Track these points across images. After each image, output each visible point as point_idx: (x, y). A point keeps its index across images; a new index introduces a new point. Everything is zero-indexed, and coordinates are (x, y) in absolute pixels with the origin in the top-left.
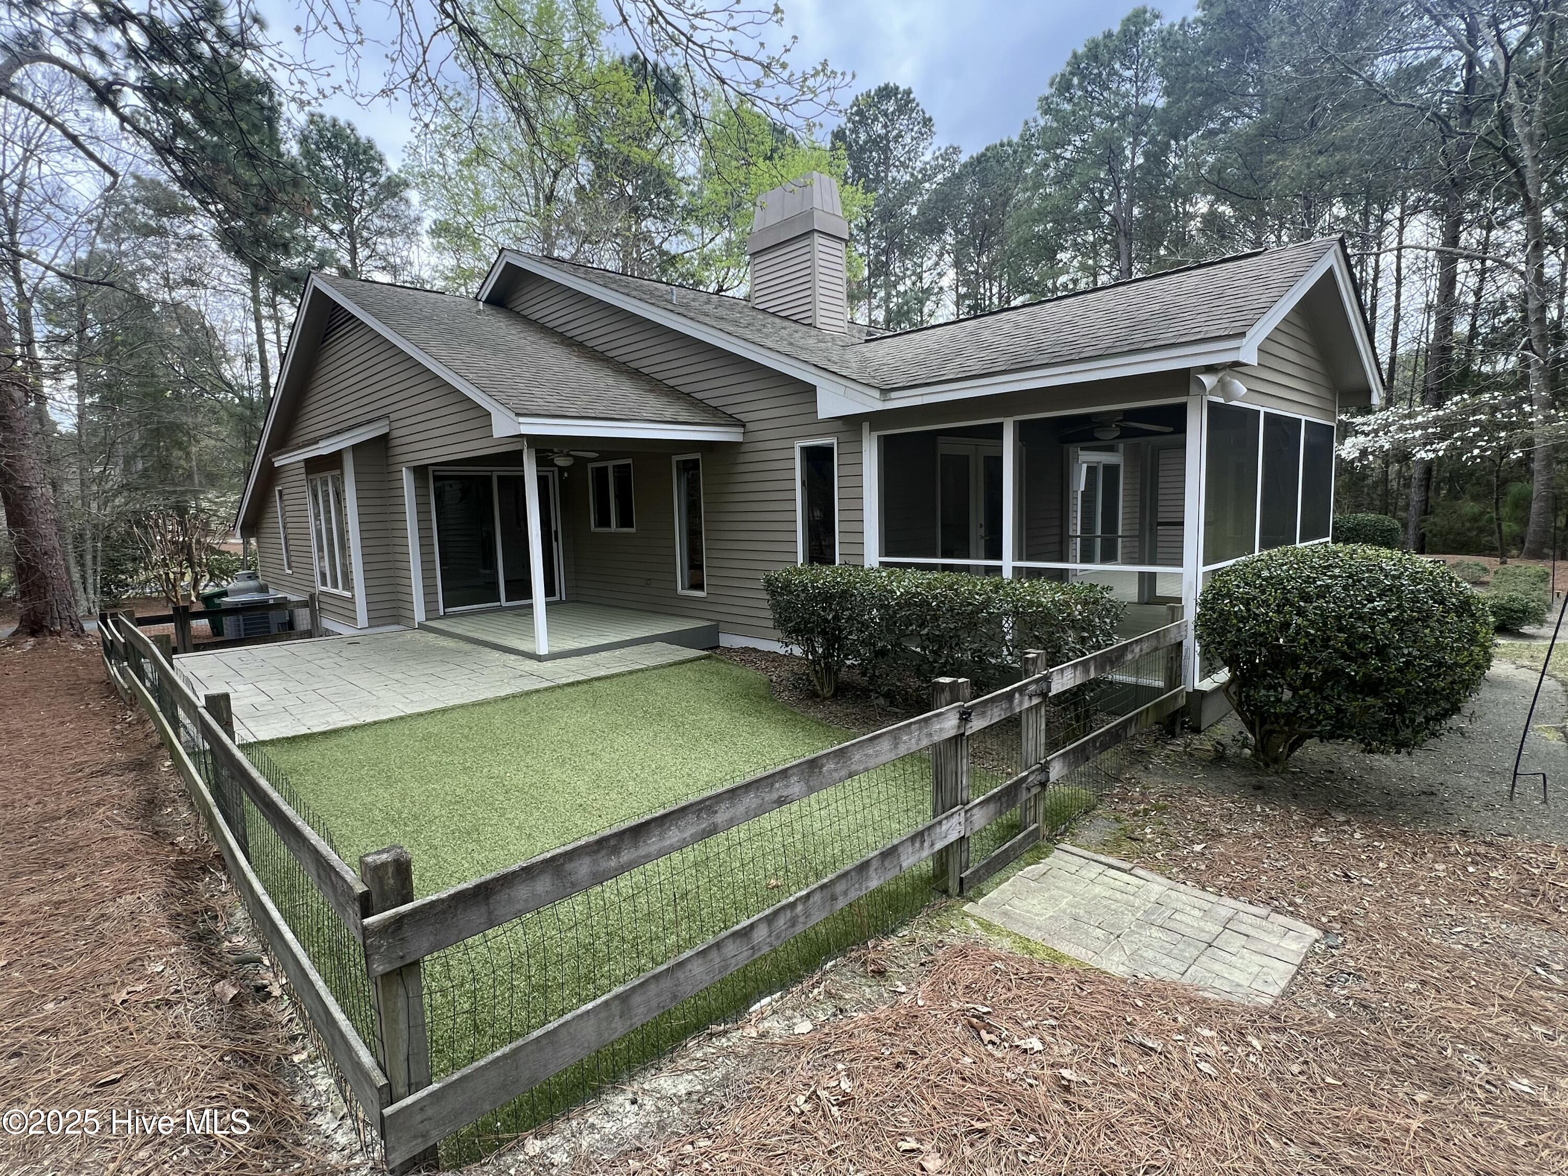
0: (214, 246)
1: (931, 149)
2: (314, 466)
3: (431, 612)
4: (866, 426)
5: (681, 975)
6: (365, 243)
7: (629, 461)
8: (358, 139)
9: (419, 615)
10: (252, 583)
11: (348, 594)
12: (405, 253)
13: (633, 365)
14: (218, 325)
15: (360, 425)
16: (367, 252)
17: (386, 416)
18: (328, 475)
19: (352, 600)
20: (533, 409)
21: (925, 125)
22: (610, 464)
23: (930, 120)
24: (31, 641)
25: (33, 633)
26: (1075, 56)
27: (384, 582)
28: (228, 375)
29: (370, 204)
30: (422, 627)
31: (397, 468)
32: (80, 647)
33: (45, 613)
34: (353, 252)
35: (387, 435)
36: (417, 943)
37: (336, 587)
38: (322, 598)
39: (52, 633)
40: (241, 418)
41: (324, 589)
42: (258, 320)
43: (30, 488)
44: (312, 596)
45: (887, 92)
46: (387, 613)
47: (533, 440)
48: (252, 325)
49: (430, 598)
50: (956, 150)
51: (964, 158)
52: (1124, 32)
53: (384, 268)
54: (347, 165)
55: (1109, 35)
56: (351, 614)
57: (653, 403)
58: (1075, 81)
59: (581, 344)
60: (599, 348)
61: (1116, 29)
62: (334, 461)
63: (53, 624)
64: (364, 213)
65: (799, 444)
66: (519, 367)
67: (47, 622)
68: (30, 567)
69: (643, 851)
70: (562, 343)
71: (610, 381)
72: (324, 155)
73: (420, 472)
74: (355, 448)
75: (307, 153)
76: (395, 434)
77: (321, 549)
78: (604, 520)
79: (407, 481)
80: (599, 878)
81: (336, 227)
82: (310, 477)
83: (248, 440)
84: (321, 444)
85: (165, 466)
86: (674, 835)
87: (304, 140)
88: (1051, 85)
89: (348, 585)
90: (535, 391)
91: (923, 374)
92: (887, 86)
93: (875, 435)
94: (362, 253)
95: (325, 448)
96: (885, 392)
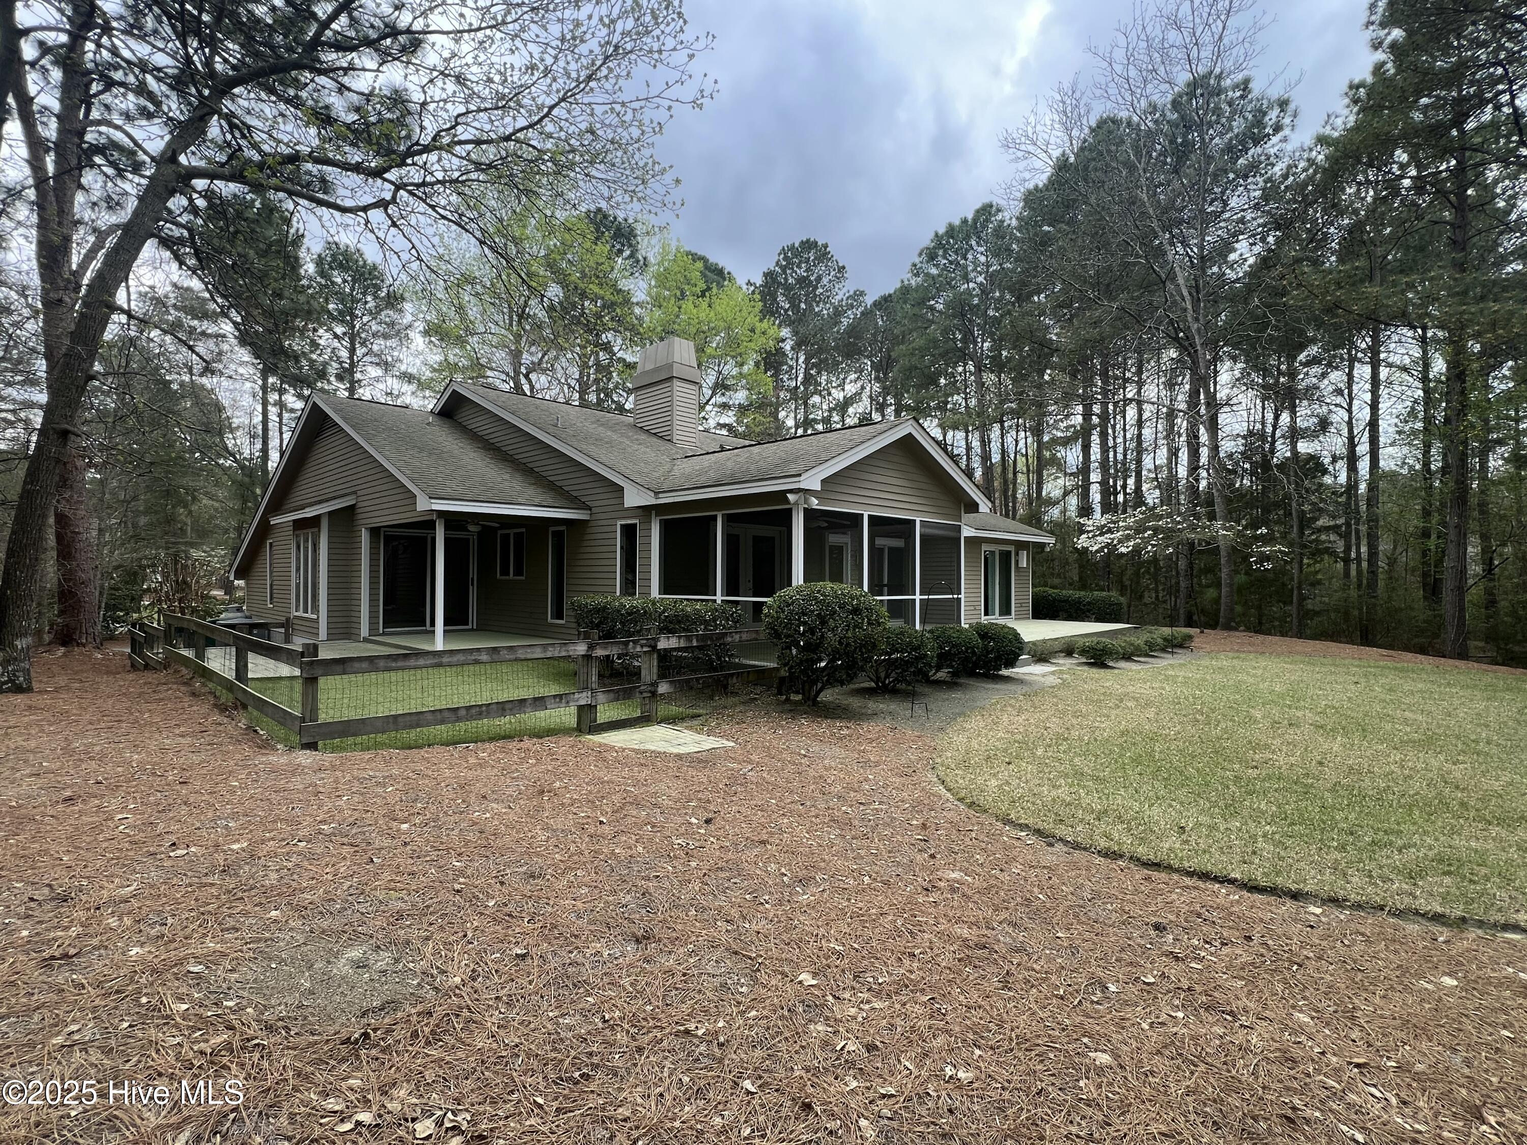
0: (234, 341)
1: (845, 290)
2: (299, 524)
3: (373, 630)
4: (653, 513)
5: (421, 717)
6: (363, 344)
7: (524, 530)
8: (365, 262)
9: (364, 631)
10: (239, 614)
11: (315, 617)
12: (396, 354)
13: (530, 465)
14: (226, 403)
15: (334, 498)
16: (364, 350)
17: (355, 493)
18: (310, 531)
19: (317, 621)
20: (442, 494)
21: (839, 271)
22: (512, 532)
23: (844, 267)
24: (62, 650)
25: (64, 644)
26: (937, 235)
27: (341, 608)
28: (230, 444)
29: (371, 313)
30: (366, 640)
31: (358, 528)
32: (100, 656)
33: (75, 629)
34: (352, 351)
35: (354, 505)
36: (318, 671)
37: (306, 611)
38: (295, 621)
39: (78, 645)
40: (241, 484)
41: (297, 614)
42: (265, 404)
43: (79, 533)
44: (288, 619)
45: (808, 245)
46: (341, 631)
47: (441, 514)
48: (259, 408)
49: (374, 620)
50: (862, 293)
51: (869, 300)
52: (975, 221)
53: (377, 364)
54: (354, 281)
55: (965, 221)
56: (315, 631)
57: (531, 492)
58: (941, 252)
59: (498, 449)
60: (510, 453)
61: (970, 217)
62: (315, 521)
63: (80, 637)
64: (365, 319)
65: (619, 523)
66: (444, 466)
67: (76, 637)
68: (70, 592)
69: (408, 664)
70: (484, 448)
71: (507, 476)
72: (335, 273)
73: (375, 532)
74: (330, 513)
75: (322, 273)
76: (360, 505)
77: (298, 569)
78: (505, 572)
79: (365, 537)
80: (389, 669)
81: (339, 330)
82: (297, 532)
83: (245, 502)
84: (307, 510)
85: (170, 520)
86: (421, 662)
87: (319, 262)
88: (920, 255)
89: (315, 609)
90: (448, 483)
91: (703, 480)
92: (808, 241)
93: (658, 518)
94: (360, 351)
95: (309, 513)
96: (657, 493)
